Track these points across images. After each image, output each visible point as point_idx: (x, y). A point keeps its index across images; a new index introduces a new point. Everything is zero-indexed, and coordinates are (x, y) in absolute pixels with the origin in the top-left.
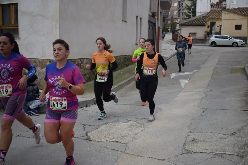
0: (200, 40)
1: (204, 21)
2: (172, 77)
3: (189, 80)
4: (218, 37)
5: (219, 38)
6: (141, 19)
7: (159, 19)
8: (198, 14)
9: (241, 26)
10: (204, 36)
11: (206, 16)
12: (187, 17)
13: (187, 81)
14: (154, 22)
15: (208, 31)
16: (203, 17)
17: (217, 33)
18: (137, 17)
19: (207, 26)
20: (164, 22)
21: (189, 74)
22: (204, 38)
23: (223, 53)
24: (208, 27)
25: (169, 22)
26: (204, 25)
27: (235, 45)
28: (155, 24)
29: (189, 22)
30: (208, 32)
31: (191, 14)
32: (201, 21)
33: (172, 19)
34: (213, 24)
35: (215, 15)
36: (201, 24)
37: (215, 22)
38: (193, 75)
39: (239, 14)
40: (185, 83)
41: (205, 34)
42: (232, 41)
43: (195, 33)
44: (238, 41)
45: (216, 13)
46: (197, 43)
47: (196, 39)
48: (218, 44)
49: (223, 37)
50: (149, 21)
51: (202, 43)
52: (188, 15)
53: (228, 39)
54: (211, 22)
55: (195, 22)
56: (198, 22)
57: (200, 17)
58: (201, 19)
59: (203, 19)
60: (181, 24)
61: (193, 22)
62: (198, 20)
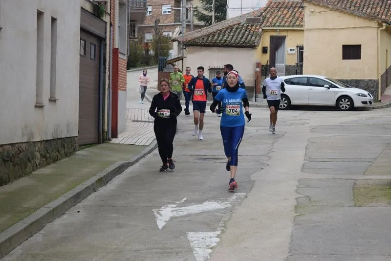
1: (252, 32)
2: (161, 224)
3: (219, 233)
4: (295, 81)
5: (298, 84)
6: (54, 20)
7: (117, 24)
8: (233, 13)
9: (359, 47)
10: (253, 79)
11: (255, 20)
12: (202, 23)
13: (212, 238)
14: (98, 32)
15: (264, 63)
16: (249, 20)
17: (289, 70)
18: (40, 14)
19: (260, 48)
20: (134, 35)
21: (219, 210)
23: (313, 130)
24: (264, 50)
25: (149, 37)
26: (253, 47)
27: (345, 104)
28: (101, 40)
29: (208, 36)
30: (263, 66)
31: (213, 14)
32: (244, 34)
33: (157, 28)
34: (277, 42)
35: (284, 17)
36: (244, 42)
37: (284, 38)
38: (231, 210)
39: (352, 14)
40: (208, 247)
41: (256, 72)
42: (337, 93)
44: (352, 92)
45: (285, 11)
48: (294, 102)
49: (310, 82)
50: (83, 30)
52: (202, 18)
53: (323, 86)
54: (272, 37)
55: (226, 35)
56: (235, 36)
57: (241, 23)
58: (242, 28)
59: (249, 27)
60: (185, 43)
61: (221, 37)
62: (235, 32)
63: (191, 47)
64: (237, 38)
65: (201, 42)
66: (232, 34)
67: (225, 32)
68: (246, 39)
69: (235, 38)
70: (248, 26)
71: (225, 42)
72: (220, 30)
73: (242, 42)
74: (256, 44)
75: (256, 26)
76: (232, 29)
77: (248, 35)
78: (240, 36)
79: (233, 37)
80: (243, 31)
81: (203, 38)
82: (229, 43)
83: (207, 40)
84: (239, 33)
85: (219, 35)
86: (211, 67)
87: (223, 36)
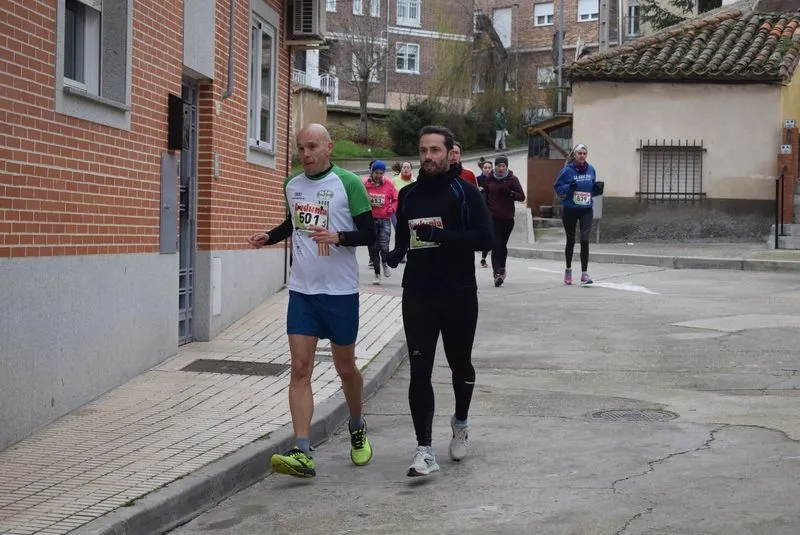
0: (736, 207)
1: (771, 39)
10: (771, 178)
11: (783, 6)
22: (768, 194)
26: (773, 79)
29: (640, 51)
32: (747, 45)
36: (745, 68)
41: (781, 157)
43: (695, 152)
46: (712, 234)
47: (703, 201)
51: (758, 235)
55: (695, 48)
56: (721, 50)
57: (741, 14)
58: (742, 28)
59: (765, 25)
60: (569, 72)
61: (677, 54)
62: (722, 38)
63: (586, 85)
64: (725, 57)
65: (614, 68)
66: (711, 43)
67: (692, 39)
68: (753, 58)
69: (718, 55)
70: (762, 21)
71: (686, 69)
72: (677, 35)
73: (737, 68)
74: (782, 71)
75: (787, 22)
76: (712, 33)
77: (760, 48)
78: (736, 50)
79: (713, 53)
80: (745, 36)
81: (624, 59)
82: (700, 69)
83: (636, 61)
84: (734, 42)
85: (673, 50)
86: (645, 144)
87: (685, 51)
